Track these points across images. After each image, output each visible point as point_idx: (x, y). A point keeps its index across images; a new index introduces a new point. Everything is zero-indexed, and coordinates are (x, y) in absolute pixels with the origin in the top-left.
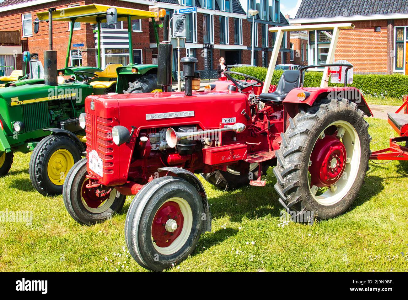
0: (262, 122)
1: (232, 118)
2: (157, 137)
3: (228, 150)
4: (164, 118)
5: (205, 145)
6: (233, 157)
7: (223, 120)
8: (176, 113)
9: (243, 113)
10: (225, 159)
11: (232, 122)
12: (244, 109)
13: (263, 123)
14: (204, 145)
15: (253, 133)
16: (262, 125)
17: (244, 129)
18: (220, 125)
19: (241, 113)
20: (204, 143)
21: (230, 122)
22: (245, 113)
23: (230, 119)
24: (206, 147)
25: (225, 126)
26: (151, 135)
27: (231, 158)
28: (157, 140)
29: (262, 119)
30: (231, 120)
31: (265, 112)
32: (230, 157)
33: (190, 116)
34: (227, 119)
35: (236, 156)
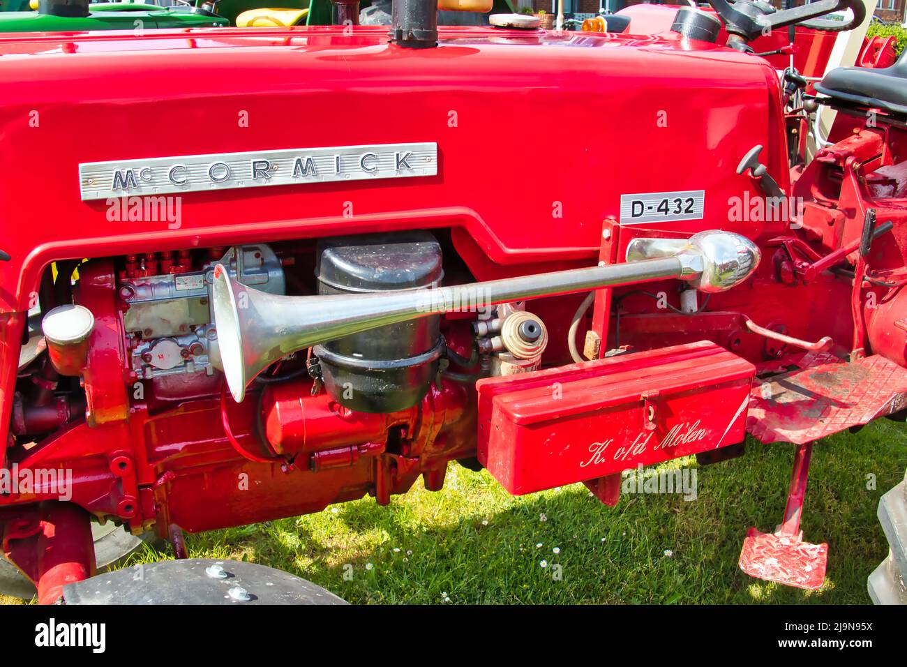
0: (833, 207)
1: (684, 195)
2: (190, 300)
3: (634, 405)
4: (215, 187)
5: (501, 355)
6: (660, 441)
7: (626, 201)
8: (306, 153)
9: (751, 166)
10: (608, 454)
11: (683, 217)
12: (758, 148)
13: (834, 213)
14: (492, 353)
15: (784, 265)
16: (831, 224)
17: (750, 267)
18: (606, 233)
19: (739, 170)
20: (495, 342)
21: (671, 217)
22: (761, 168)
23: (671, 196)
24: (505, 370)
25: (634, 242)
26: (151, 286)
27: (649, 446)
28: (190, 315)
29: (832, 191)
30: (673, 206)
31: (849, 161)
32: (642, 440)
33: (406, 173)
34: (652, 200)
35: (684, 431)
